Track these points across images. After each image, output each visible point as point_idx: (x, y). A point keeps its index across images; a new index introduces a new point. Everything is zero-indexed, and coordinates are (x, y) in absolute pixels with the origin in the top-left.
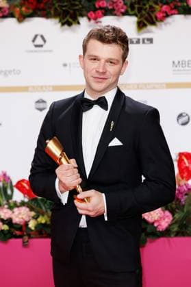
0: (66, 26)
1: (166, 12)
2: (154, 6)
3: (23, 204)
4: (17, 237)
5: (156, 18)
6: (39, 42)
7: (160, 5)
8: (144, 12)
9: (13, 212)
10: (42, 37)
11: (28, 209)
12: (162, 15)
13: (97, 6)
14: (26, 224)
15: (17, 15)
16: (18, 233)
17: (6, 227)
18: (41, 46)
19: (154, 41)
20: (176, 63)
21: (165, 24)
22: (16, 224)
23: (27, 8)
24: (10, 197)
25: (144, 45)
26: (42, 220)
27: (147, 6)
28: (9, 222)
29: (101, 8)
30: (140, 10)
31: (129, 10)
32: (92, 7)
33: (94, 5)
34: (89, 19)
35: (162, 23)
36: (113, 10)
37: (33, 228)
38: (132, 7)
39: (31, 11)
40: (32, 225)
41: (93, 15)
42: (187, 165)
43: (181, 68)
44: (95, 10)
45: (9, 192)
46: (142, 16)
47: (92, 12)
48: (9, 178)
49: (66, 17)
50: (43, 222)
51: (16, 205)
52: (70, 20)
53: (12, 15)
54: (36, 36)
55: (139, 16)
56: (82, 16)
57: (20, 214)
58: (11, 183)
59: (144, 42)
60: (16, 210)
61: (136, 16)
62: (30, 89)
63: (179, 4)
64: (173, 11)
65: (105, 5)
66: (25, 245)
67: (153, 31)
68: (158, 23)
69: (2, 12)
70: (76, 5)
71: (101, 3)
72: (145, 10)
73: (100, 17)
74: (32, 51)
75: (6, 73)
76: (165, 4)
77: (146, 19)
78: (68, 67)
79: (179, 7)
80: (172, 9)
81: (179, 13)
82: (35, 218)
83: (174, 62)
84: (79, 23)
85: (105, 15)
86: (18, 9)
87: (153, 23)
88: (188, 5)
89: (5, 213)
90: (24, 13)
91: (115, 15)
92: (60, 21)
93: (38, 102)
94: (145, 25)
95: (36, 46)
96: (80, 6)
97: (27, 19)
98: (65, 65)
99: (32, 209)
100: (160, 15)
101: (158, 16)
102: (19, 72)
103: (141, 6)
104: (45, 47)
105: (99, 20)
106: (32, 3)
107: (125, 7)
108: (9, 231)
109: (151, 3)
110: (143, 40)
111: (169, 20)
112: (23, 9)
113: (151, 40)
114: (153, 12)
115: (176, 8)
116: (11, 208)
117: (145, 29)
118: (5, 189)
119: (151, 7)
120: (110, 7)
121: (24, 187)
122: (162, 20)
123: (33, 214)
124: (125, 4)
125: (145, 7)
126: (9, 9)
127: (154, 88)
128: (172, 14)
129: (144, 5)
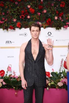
10: (50, 33)
13: (67, 24)
23: (47, 25)
29: (68, 25)
34: (64, 28)
37: (50, 86)
44: (66, 25)
47: (65, 26)
49: (58, 27)
52: (59, 28)
54: (49, 32)
70: (61, 24)
71: (68, 23)
73: (67, 27)
78: (57, 41)
84: (61, 29)
92: (56, 28)
95: (49, 35)
97: (47, 28)
98: (57, 40)
105: (67, 28)
112: (46, 25)
126: (42, 25)
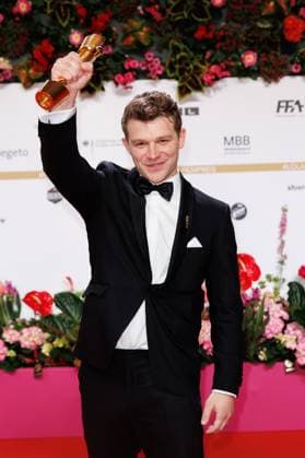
1: (215, 74)
2: (200, 65)
3: (34, 323)
4: (26, 365)
5: (203, 82)
7: (208, 64)
8: (186, 74)
9: (22, 334)
11: (40, 330)
12: (210, 78)
14: (39, 348)
15: (23, 81)
16: (28, 360)
17: (12, 353)
19: (200, 112)
20: (229, 139)
21: (215, 90)
22: (25, 349)
24: (18, 314)
25: (188, 117)
26: (59, 343)
27: (191, 66)
28: (16, 346)
30: (182, 71)
31: (168, 71)
32: (120, 67)
33: (123, 66)
35: (210, 89)
36: (147, 71)
38: (172, 68)
39: (41, 74)
40: (46, 350)
41: (122, 79)
42: (245, 270)
43: (235, 146)
45: (15, 308)
46: (184, 79)
48: (15, 290)
50: (61, 345)
51: (24, 325)
53: (16, 80)
55: (180, 78)
56: (107, 79)
57: (30, 336)
58: (18, 296)
59: (187, 114)
60: (25, 331)
61: (177, 79)
63: (233, 64)
64: (224, 73)
65: (137, 65)
66: (37, 376)
67: (200, 100)
68: (205, 89)
69: (4, 75)
72: (188, 72)
75: (9, 155)
76: (213, 64)
77: (190, 83)
79: (232, 67)
80: (222, 70)
81: (232, 76)
82: (50, 341)
83: (225, 139)
85: (137, 78)
86: (24, 72)
87: (198, 88)
88: (243, 65)
89: (11, 335)
90: (32, 77)
91: (150, 78)
93: (51, 191)
94: (188, 91)
96: (105, 67)
99: (45, 329)
100: (207, 78)
101: (205, 79)
102: (26, 153)
103: (184, 66)
106: (42, 64)
107: (162, 68)
108: (16, 358)
109: (196, 63)
110: (186, 110)
111: (219, 84)
113: (196, 111)
114: (198, 74)
115: (228, 68)
116: (18, 328)
117: (188, 96)
118: (10, 305)
119: (196, 68)
120: (143, 68)
121: (35, 301)
122: (210, 85)
123: (47, 335)
124: (163, 64)
125: (188, 68)
127: (200, 172)
128: (223, 77)
129: (188, 65)
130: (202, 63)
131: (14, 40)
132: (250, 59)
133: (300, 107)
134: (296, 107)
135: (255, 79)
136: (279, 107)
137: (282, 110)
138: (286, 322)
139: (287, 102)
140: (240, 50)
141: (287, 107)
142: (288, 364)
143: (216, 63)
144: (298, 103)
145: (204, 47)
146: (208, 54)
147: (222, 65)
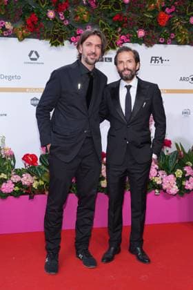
0: (54, 46)
1: (123, 40)
2: (115, 36)
5: (117, 44)
6: (34, 56)
7: (119, 35)
9: (22, 177)
12: (120, 42)
14: (31, 185)
16: (25, 191)
17: (17, 189)
18: (36, 59)
22: (24, 185)
24: (14, 166)
25: (106, 63)
27: (111, 36)
28: (19, 184)
32: (73, 33)
33: (75, 33)
39: (30, 33)
40: (35, 185)
41: (75, 39)
53: (14, 35)
56: (67, 39)
57: (27, 178)
59: (106, 61)
62: (27, 90)
63: (131, 35)
64: (128, 40)
66: (30, 198)
68: (117, 48)
69: (8, 32)
72: (110, 39)
74: (29, 63)
76: (122, 35)
77: (110, 45)
80: (127, 38)
81: (131, 42)
86: (20, 32)
87: (114, 48)
88: (137, 36)
89: (15, 178)
90: (25, 34)
93: (32, 99)
94: (108, 49)
96: (66, 32)
101: (117, 42)
102: (19, 78)
104: (38, 61)
106: (31, 28)
108: (19, 191)
109: (113, 34)
110: (106, 59)
113: (110, 59)
114: (115, 40)
115: (130, 38)
119: (113, 37)
121: (29, 160)
123: (34, 178)
129: (109, 34)
130: (117, 34)
131: (14, 12)
132: (141, 33)
133: (162, 61)
134: (160, 61)
135: (141, 45)
136: (152, 60)
137: (153, 62)
138: (158, 170)
139: (156, 57)
140: (135, 28)
141: (156, 60)
142: (157, 191)
143: (124, 34)
144: (161, 58)
145: (117, 26)
146: (120, 29)
147: (127, 36)
